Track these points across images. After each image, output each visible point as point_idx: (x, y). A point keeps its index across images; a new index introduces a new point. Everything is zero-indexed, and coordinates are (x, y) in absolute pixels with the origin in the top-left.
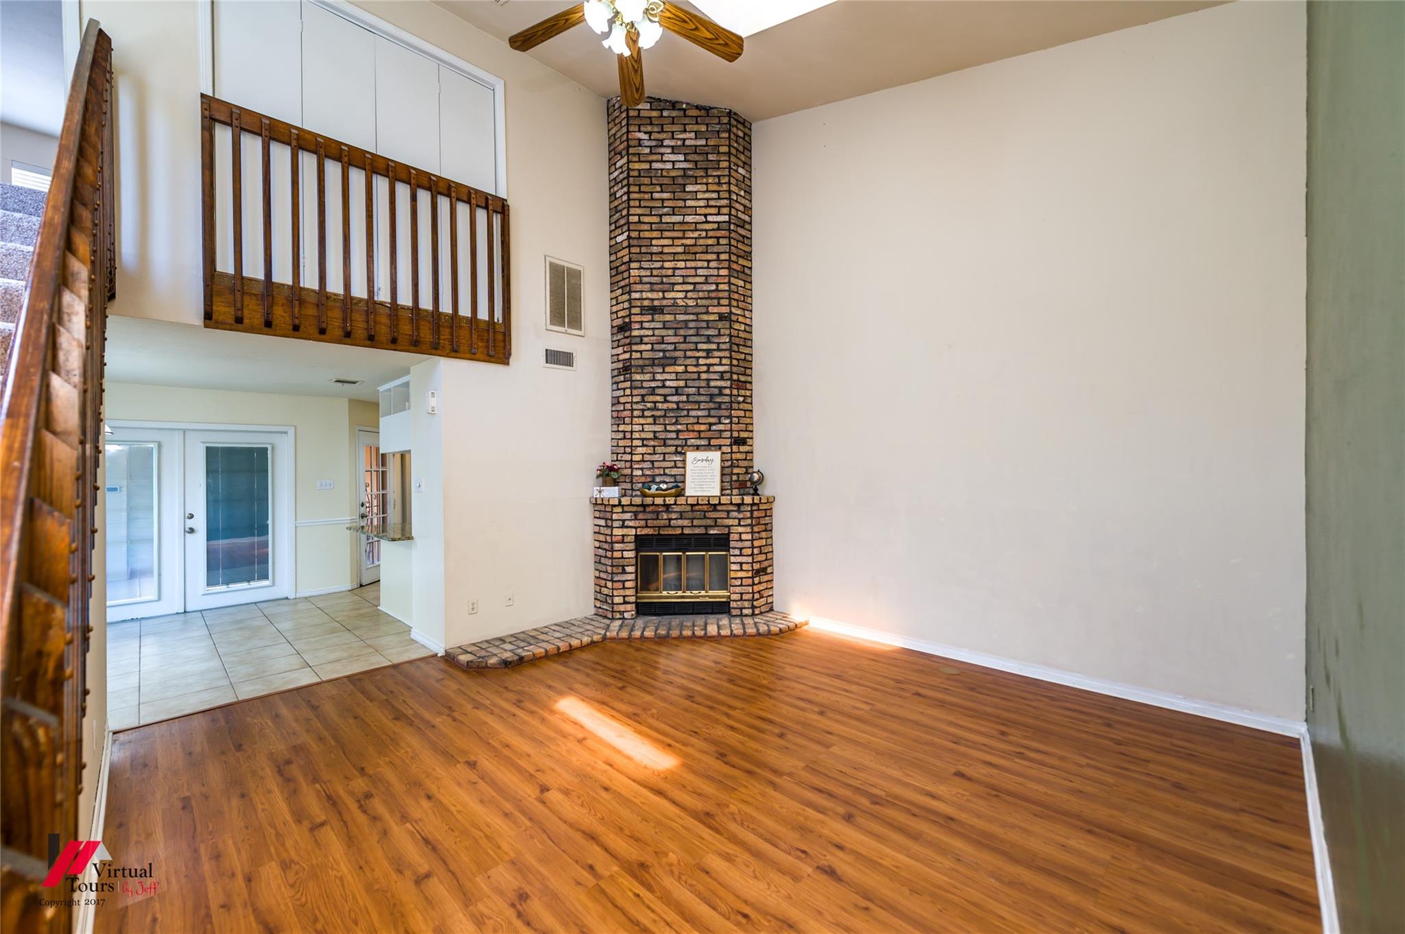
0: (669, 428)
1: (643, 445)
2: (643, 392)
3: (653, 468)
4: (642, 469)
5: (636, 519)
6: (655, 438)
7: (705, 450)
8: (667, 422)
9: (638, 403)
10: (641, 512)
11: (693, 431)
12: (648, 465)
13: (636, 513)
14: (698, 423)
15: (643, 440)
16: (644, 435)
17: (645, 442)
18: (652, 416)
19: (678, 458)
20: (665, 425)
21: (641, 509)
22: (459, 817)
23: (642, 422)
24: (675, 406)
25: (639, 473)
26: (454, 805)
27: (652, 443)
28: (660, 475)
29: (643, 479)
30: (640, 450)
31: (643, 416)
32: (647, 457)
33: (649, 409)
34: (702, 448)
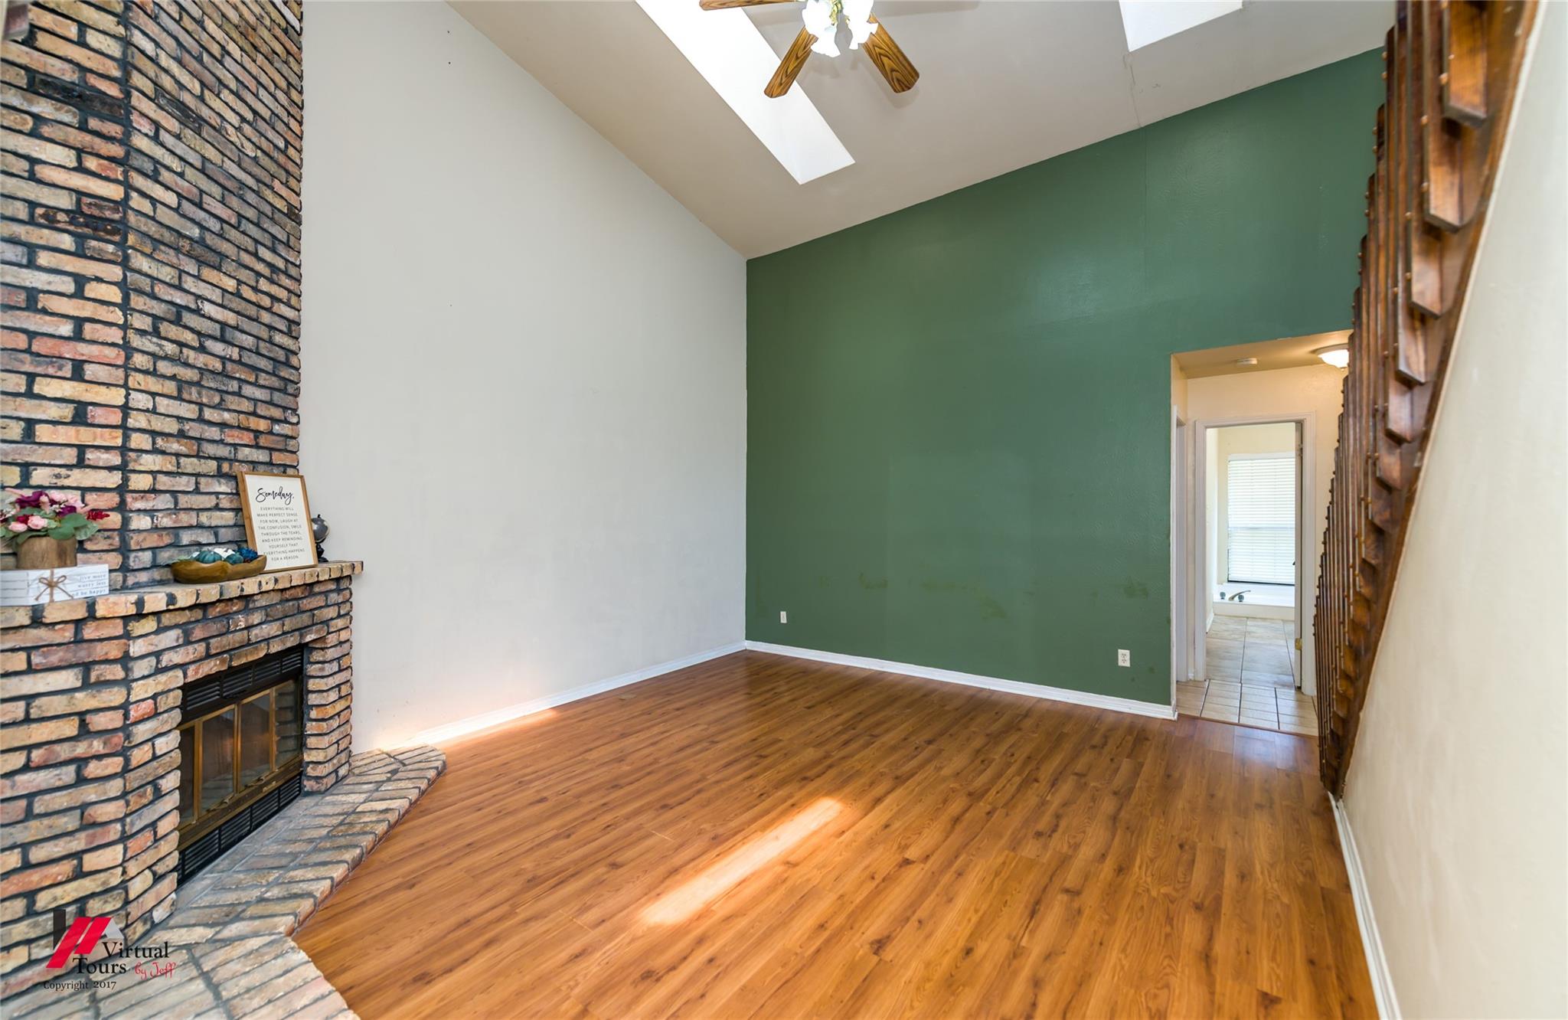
0: (208, 414)
1: (155, 451)
2: (159, 309)
3: (176, 509)
4: (150, 512)
5: (188, 642)
6: (181, 435)
7: (265, 473)
8: (205, 400)
9: (142, 333)
10: (197, 621)
11: (248, 429)
12: (164, 502)
13: (186, 628)
14: (254, 414)
15: (154, 434)
16: (158, 424)
17: (159, 441)
18: (173, 378)
19: (223, 488)
20: (201, 405)
21: (198, 614)
22: (984, 907)
23: (154, 388)
24: (217, 365)
25: (144, 522)
26: (969, 920)
27: (175, 446)
28: (190, 527)
29: (153, 540)
30: (150, 462)
31: (154, 373)
32: (164, 482)
33: (166, 358)
34: (261, 468)
